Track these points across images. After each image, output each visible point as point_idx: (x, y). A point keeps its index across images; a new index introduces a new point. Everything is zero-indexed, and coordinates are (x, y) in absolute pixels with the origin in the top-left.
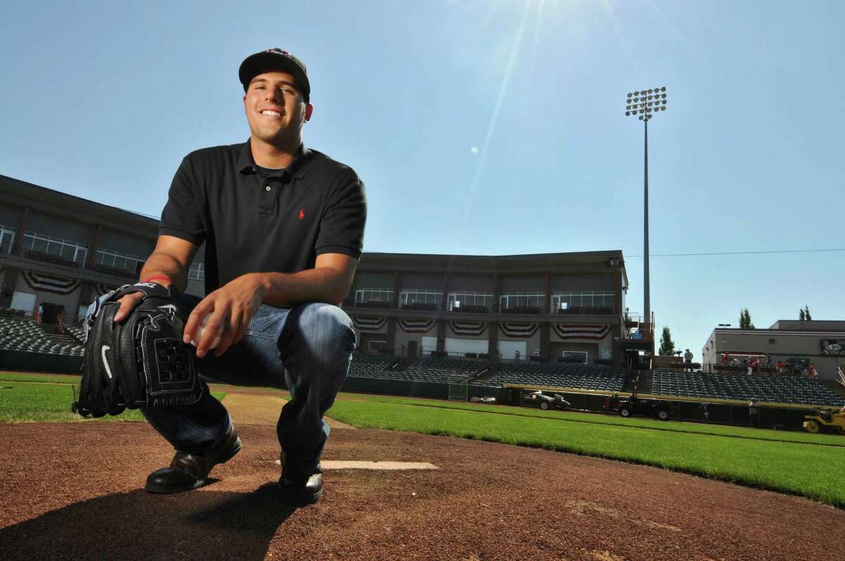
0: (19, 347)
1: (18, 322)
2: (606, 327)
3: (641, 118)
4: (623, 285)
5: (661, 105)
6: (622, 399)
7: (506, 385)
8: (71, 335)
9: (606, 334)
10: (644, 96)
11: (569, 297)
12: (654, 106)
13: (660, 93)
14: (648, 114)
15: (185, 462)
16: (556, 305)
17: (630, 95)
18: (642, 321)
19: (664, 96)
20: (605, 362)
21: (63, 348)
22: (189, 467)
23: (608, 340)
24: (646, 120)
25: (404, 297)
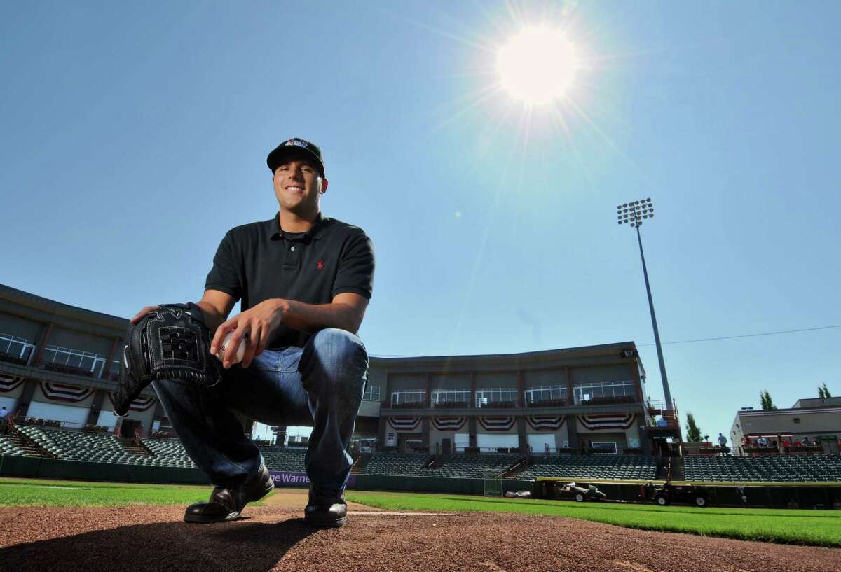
0: (101, 459)
1: (101, 437)
2: (630, 416)
3: (632, 225)
4: (641, 374)
5: (648, 213)
6: (656, 487)
7: (539, 478)
8: (145, 447)
9: (631, 423)
10: (632, 207)
11: (590, 389)
12: (642, 214)
13: (646, 203)
14: (638, 221)
15: (222, 497)
16: (578, 398)
17: (619, 207)
18: (665, 408)
19: (650, 205)
20: (634, 451)
21: (138, 459)
22: (224, 500)
23: (634, 429)
24: (637, 227)
25: (435, 396)
